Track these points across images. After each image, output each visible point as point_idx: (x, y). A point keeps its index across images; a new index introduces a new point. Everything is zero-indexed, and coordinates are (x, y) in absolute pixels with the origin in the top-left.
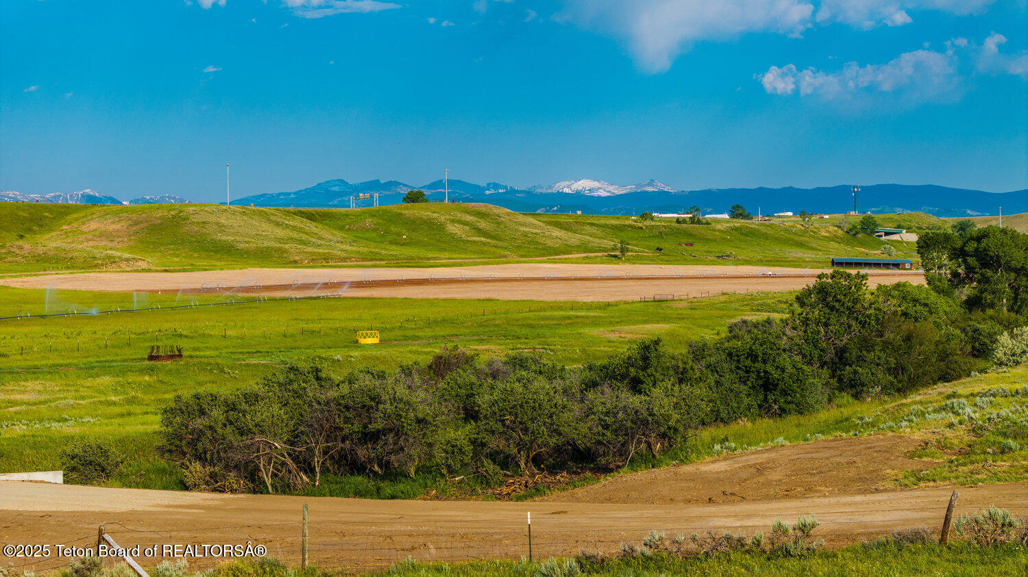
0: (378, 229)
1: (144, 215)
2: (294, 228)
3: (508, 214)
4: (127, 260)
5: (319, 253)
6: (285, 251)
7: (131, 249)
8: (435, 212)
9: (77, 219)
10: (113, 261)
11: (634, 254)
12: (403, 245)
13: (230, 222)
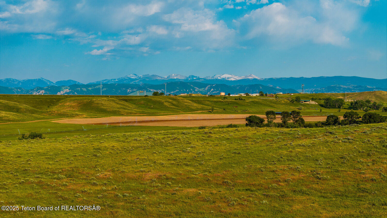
0: (145, 104)
1: (82, 101)
2: (122, 104)
3: (182, 99)
4: (81, 115)
5: (129, 112)
6: (120, 111)
7: (79, 111)
8: (161, 99)
9: (63, 102)
10: (77, 115)
11: (216, 111)
12: (151, 109)
13: (105, 103)
